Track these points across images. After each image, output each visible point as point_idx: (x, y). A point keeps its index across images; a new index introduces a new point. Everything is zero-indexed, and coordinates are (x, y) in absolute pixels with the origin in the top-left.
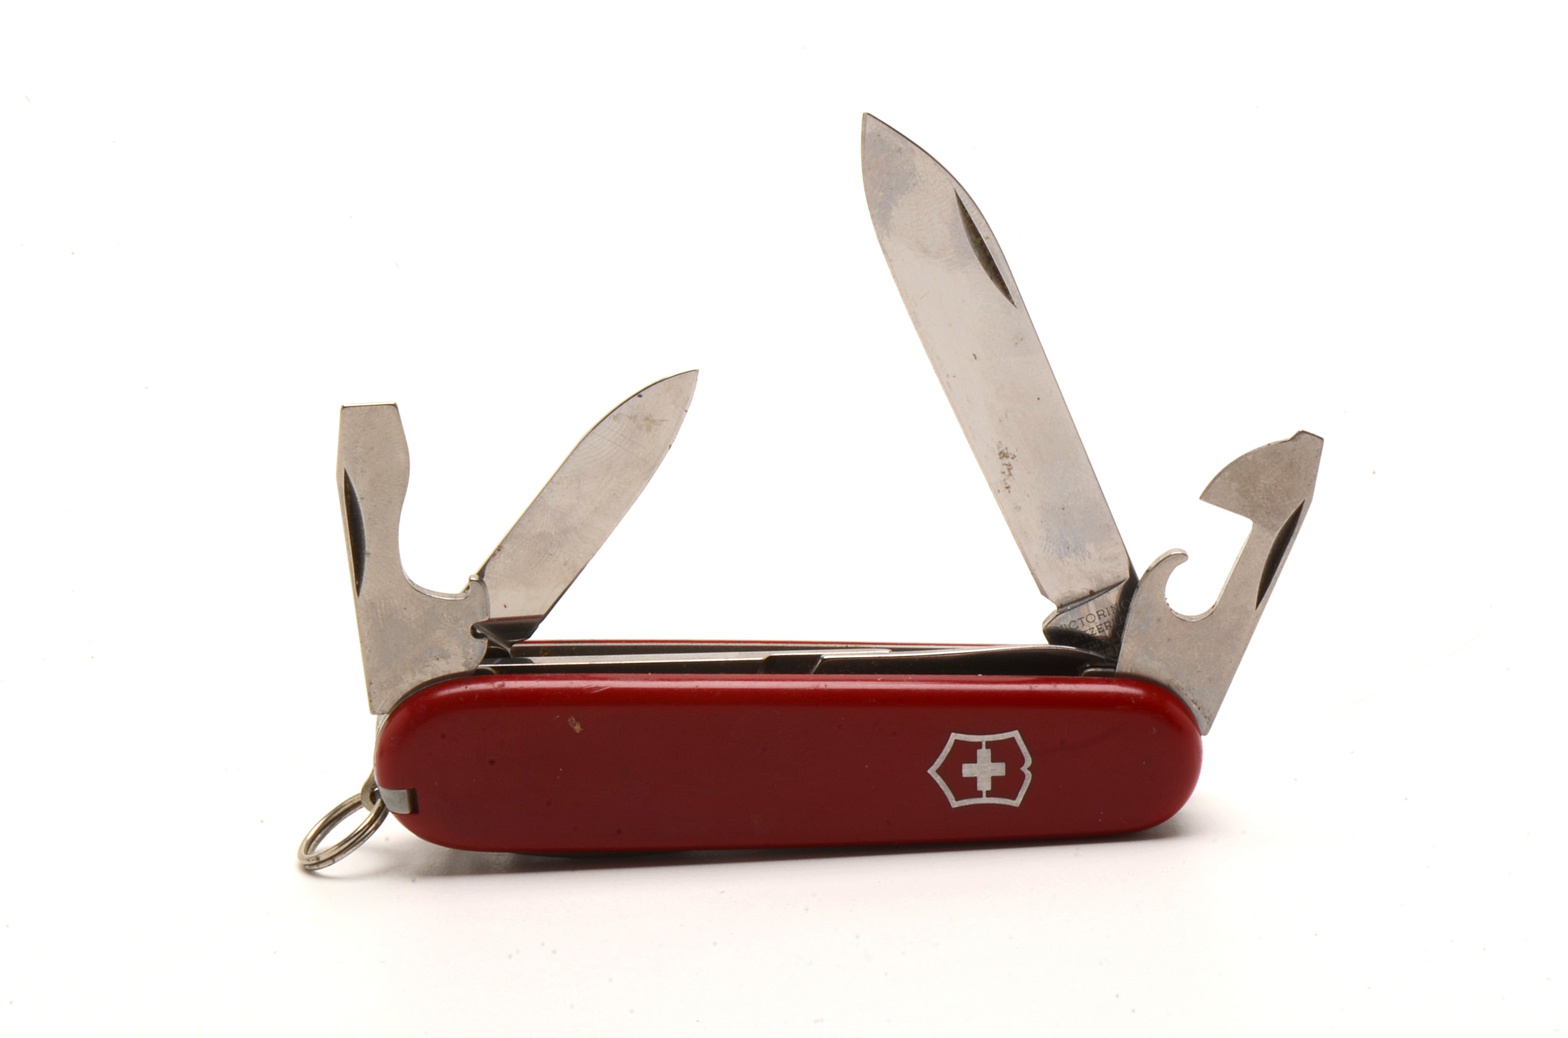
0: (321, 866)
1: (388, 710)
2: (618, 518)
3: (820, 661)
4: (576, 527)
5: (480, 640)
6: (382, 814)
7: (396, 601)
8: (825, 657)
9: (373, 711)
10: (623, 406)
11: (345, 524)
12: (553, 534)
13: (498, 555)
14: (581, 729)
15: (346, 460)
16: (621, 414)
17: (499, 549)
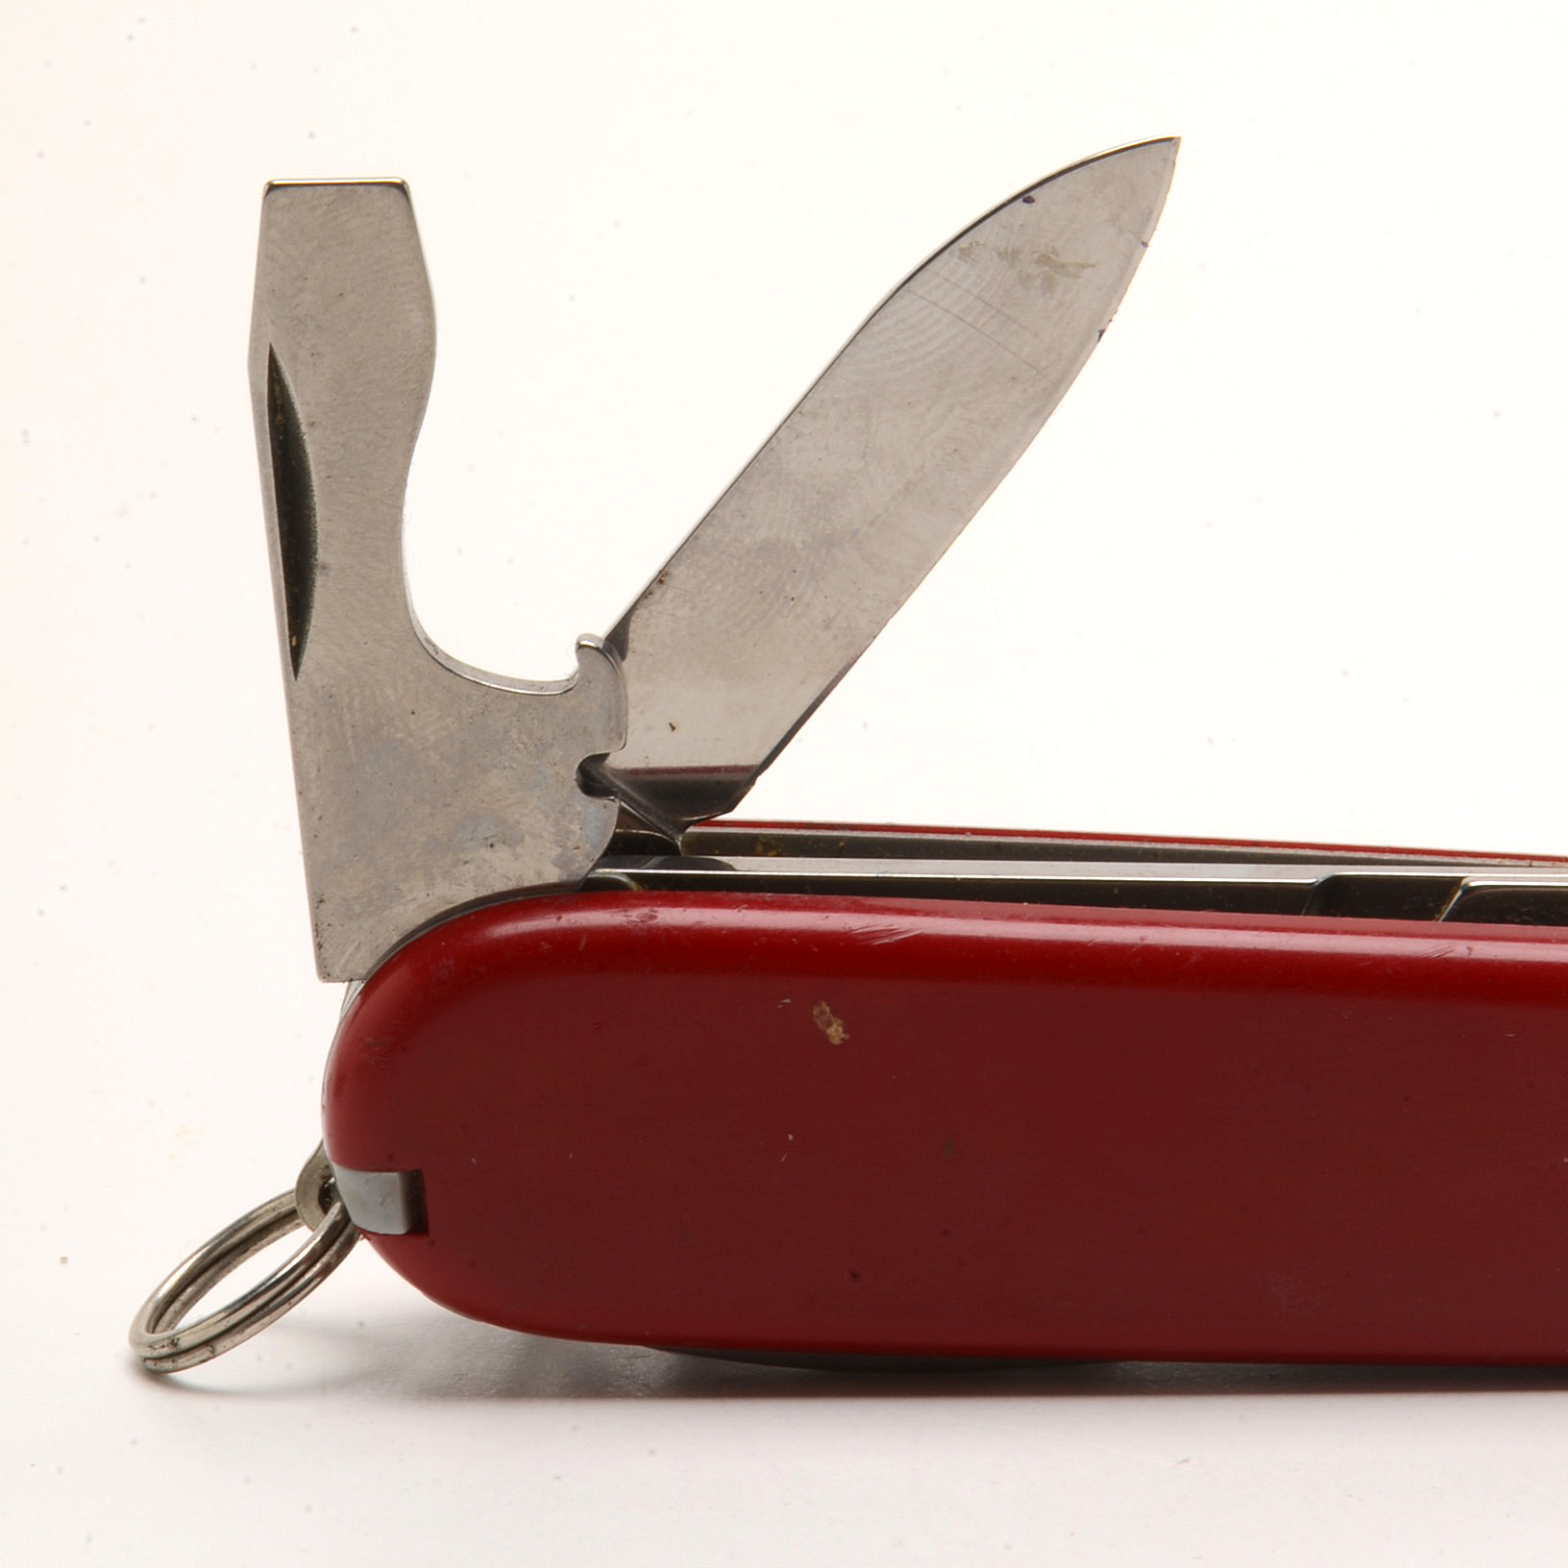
0: (182, 1361)
1: (363, 972)
2: (962, 514)
3: (1459, 893)
4: (858, 530)
5: (599, 802)
6: (341, 1239)
7: (389, 691)
8: (1472, 884)
9: (326, 974)
10: (984, 223)
11: (265, 488)
12: (799, 545)
13: (657, 596)
14: (847, 1037)
15: (273, 322)
16: (978, 244)
17: (661, 578)
